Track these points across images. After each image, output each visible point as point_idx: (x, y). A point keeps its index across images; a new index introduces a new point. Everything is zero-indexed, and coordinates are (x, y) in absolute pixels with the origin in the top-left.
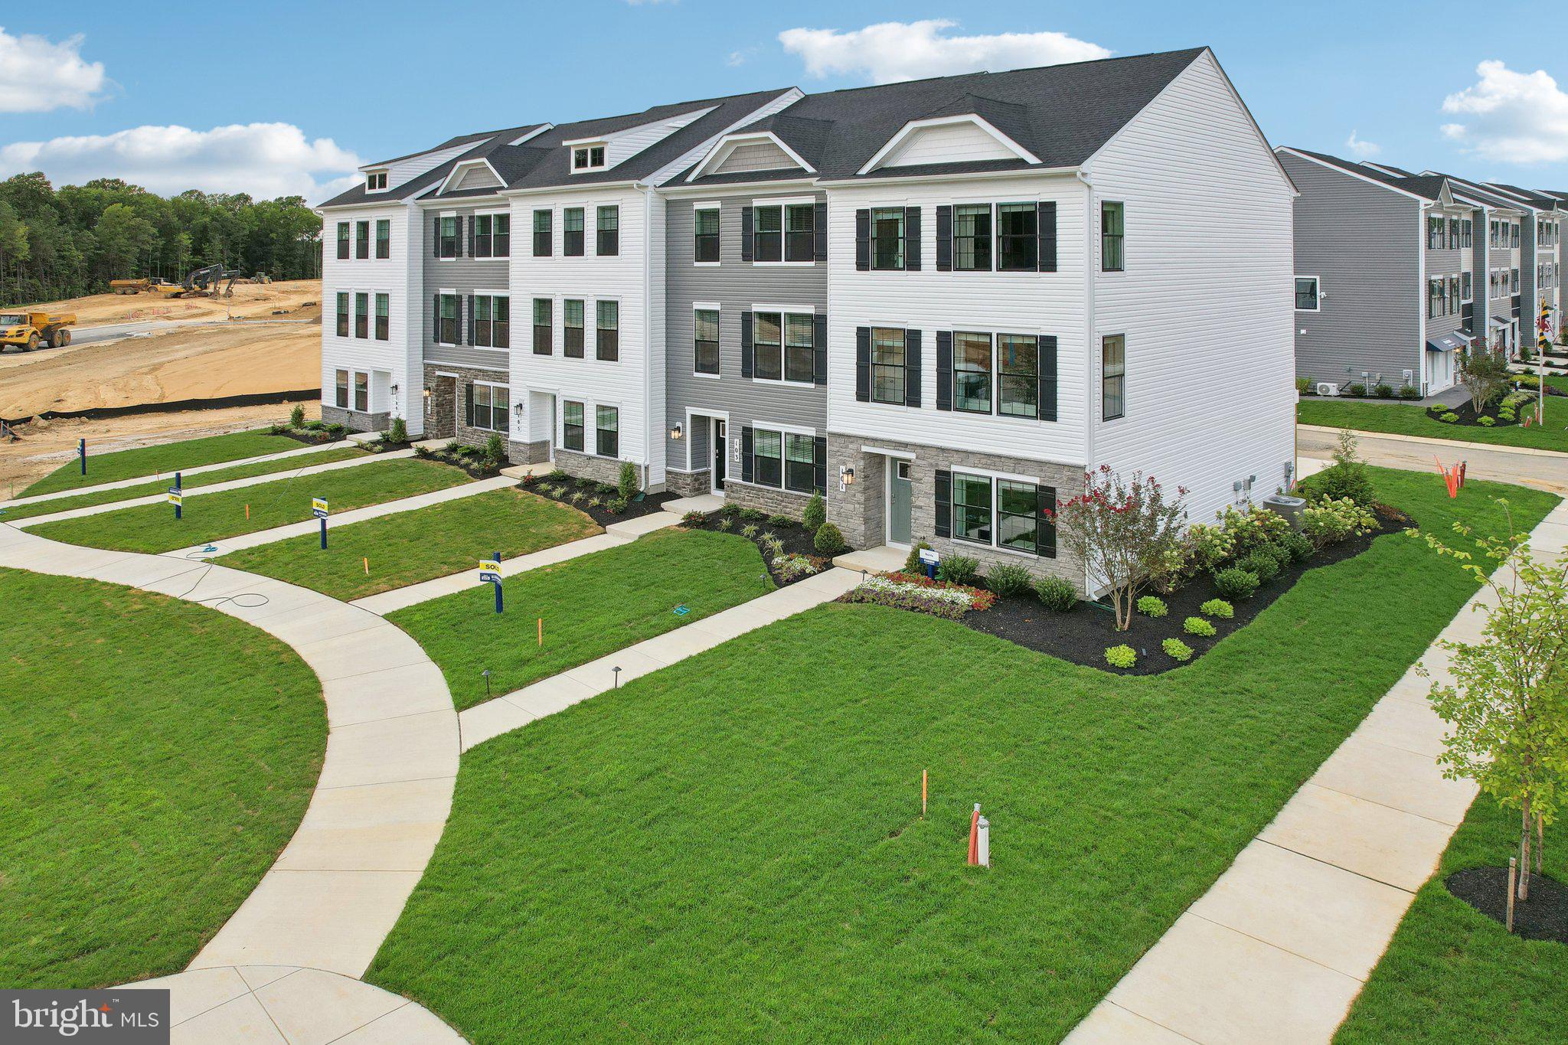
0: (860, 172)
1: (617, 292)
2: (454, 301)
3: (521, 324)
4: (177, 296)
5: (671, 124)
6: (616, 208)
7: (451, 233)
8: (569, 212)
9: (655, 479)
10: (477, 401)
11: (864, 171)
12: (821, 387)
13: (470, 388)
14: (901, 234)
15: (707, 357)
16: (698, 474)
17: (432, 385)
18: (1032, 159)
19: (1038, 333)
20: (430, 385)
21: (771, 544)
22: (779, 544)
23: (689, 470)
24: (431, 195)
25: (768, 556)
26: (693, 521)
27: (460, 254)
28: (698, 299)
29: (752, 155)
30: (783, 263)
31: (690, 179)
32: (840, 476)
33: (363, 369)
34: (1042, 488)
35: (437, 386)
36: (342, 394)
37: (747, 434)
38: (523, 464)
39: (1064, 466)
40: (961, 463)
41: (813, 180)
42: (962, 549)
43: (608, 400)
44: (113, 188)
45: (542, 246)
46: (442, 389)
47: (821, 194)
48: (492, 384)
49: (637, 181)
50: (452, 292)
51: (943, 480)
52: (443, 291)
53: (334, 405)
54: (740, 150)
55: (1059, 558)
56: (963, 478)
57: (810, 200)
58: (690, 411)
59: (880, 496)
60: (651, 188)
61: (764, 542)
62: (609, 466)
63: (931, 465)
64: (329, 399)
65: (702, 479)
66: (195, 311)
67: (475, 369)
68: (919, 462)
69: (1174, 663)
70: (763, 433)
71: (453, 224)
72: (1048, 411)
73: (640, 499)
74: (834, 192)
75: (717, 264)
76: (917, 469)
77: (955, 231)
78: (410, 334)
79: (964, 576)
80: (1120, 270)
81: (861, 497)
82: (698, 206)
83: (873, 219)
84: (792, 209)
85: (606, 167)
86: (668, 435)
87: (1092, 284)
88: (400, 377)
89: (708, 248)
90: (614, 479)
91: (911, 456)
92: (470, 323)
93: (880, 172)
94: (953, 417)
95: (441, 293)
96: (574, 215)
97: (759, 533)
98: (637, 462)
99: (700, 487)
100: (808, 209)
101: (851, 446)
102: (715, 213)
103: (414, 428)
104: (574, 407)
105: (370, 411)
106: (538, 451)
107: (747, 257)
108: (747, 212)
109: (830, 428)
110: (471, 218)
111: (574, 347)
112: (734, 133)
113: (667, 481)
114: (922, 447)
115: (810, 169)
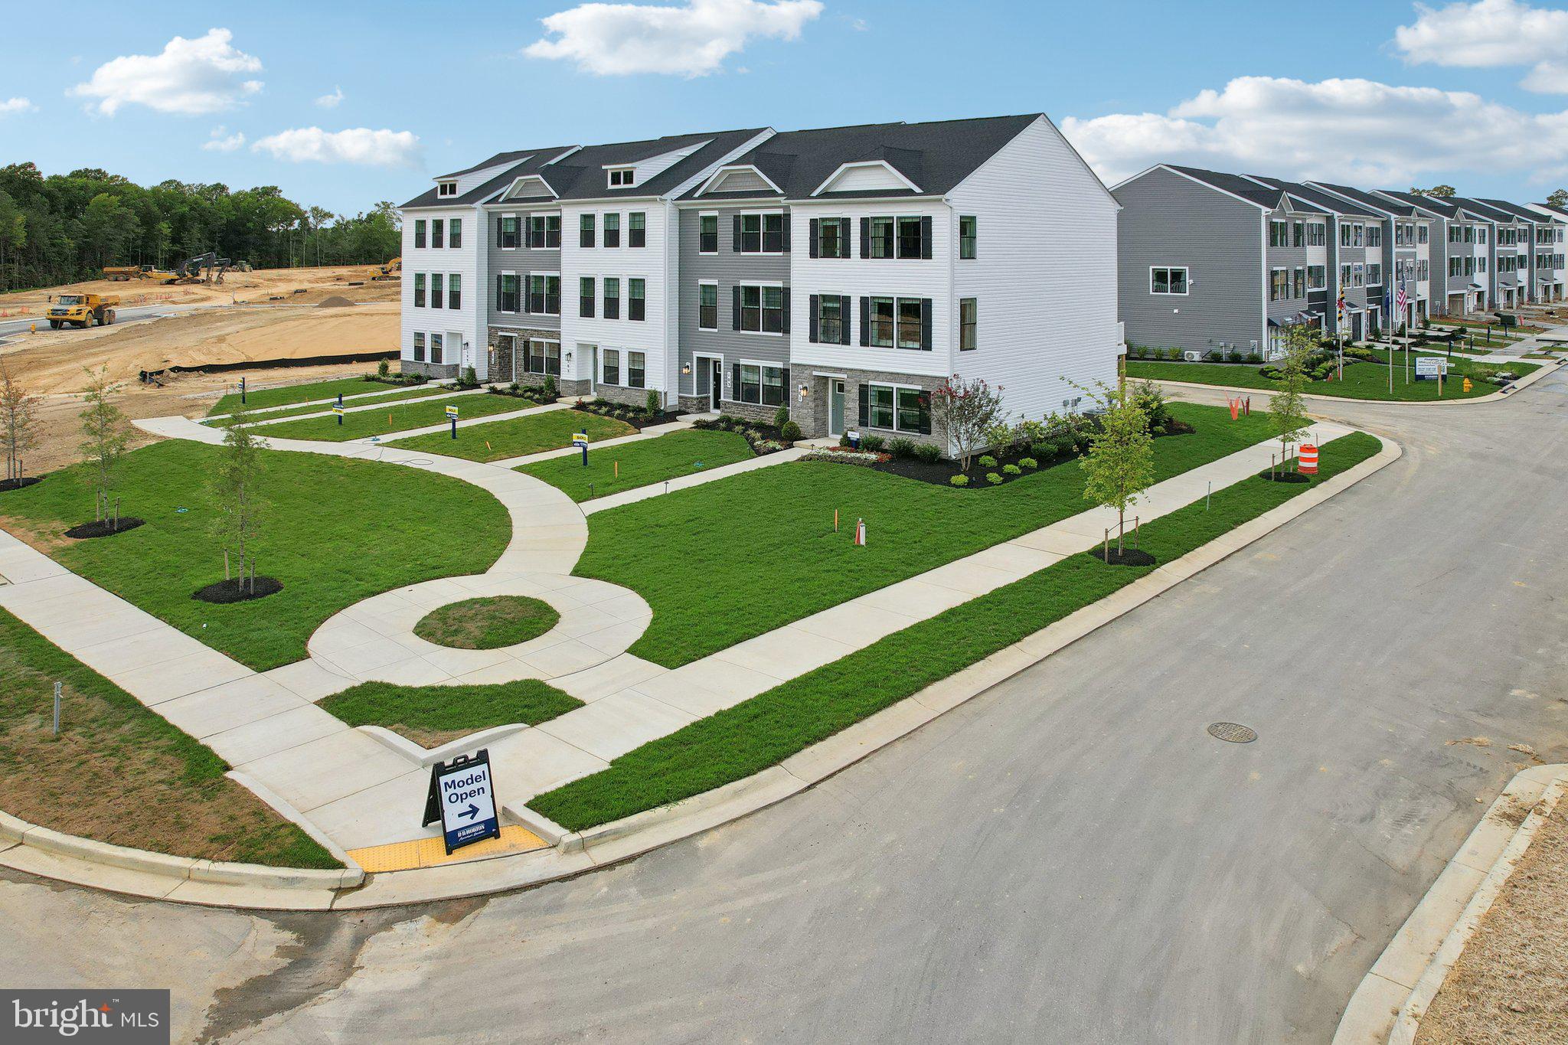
0: (812, 195)
1: (644, 273)
2: (516, 279)
3: (570, 297)
4: (171, 282)
5: (680, 154)
6: (643, 214)
7: (511, 229)
8: (608, 216)
9: (672, 401)
10: (532, 353)
11: (814, 194)
12: (786, 336)
13: (527, 344)
14: (838, 236)
15: (708, 317)
16: (701, 398)
17: (496, 342)
18: (918, 190)
19: (921, 297)
20: (493, 342)
21: (753, 435)
22: (758, 435)
23: (695, 395)
24: (495, 200)
25: (751, 441)
26: (700, 425)
27: (519, 245)
28: (702, 278)
29: (739, 180)
30: (761, 253)
31: (697, 195)
32: (799, 393)
33: (437, 331)
34: (923, 392)
35: (500, 343)
36: (419, 352)
37: (736, 369)
38: (571, 395)
39: (936, 377)
40: (874, 380)
41: (782, 199)
42: (874, 432)
43: (637, 348)
44: (96, 178)
45: (587, 240)
46: (503, 346)
47: (787, 208)
48: (545, 340)
49: (659, 196)
50: (513, 273)
51: (864, 390)
52: (504, 273)
53: (413, 360)
54: (732, 176)
55: (933, 435)
56: (876, 389)
57: (780, 212)
58: (696, 354)
59: (825, 404)
60: (669, 201)
61: (749, 435)
62: (639, 394)
63: (856, 381)
64: (408, 355)
65: (704, 401)
66: (194, 296)
67: (532, 330)
69: (991, 484)
70: (748, 368)
71: (513, 223)
72: (927, 346)
73: (662, 414)
74: (795, 207)
75: (716, 254)
77: (871, 233)
78: (478, 304)
79: (874, 446)
80: (973, 258)
81: (812, 405)
82: (702, 214)
83: (820, 225)
84: (767, 217)
85: (634, 185)
86: (680, 372)
87: (953, 269)
88: (470, 336)
89: (709, 242)
90: (643, 403)
91: (844, 376)
92: (527, 296)
93: (826, 195)
95: (503, 274)
96: (612, 218)
97: (745, 430)
98: (658, 390)
99: (703, 407)
100: (779, 217)
101: (806, 372)
102: (714, 219)
103: (482, 374)
104: (612, 354)
105: (444, 362)
106: (583, 386)
107: (736, 249)
108: (737, 218)
109: (792, 361)
110: (528, 219)
111: (612, 311)
112: (728, 165)
113: (679, 403)
114: (851, 370)
115: (780, 191)
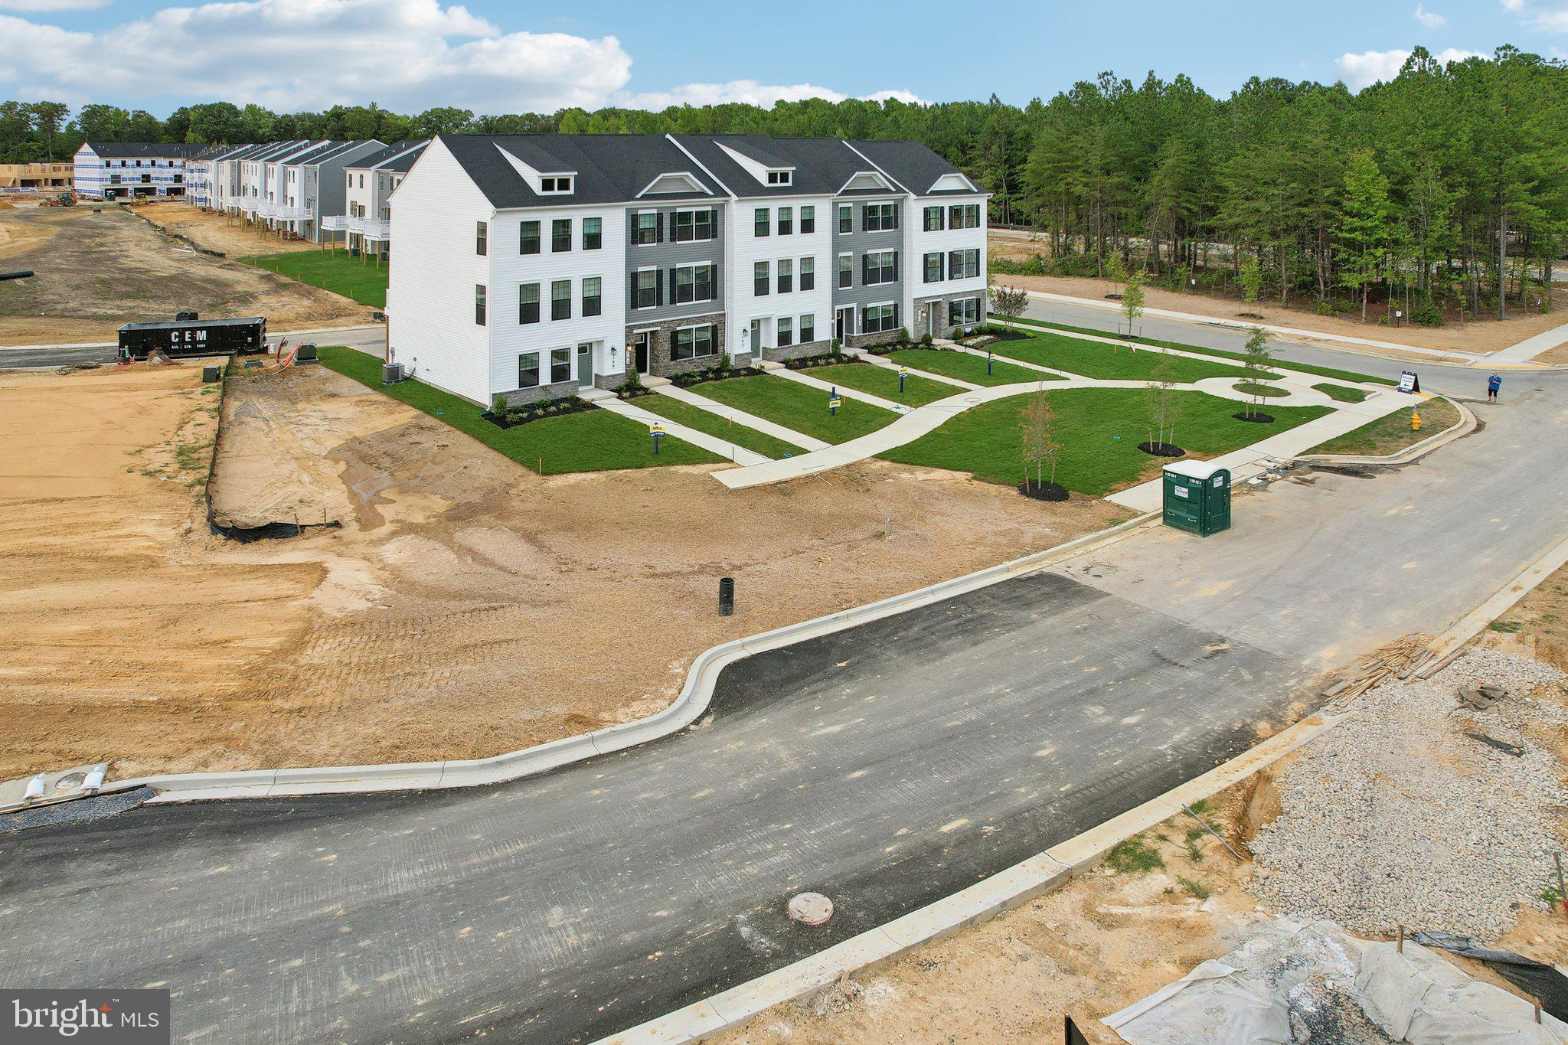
1: (812, 252)
2: (657, 274)
8: (780, 210)
12: (900, 283)
13: (675, 333)
20: (631, 341)
27: (660, 240)
28: (844, 251)
37: (865, 311)
43: (807, 311)
50: (652, 268)
51: (953, 305)
52: (644, 269)
62: (810, 347)
63: (948, 301)
67: (680, 319)
68: (943, 301)
70: (873, 309)
71: (653, 219)
75: (852, 233)
76: (943, 304)
82: (841, 205)
92: (672, 289)
96: (784, 212)
98: (822, 340)
109: (905, 298)
111: (785, 286)
114: (944, 295)
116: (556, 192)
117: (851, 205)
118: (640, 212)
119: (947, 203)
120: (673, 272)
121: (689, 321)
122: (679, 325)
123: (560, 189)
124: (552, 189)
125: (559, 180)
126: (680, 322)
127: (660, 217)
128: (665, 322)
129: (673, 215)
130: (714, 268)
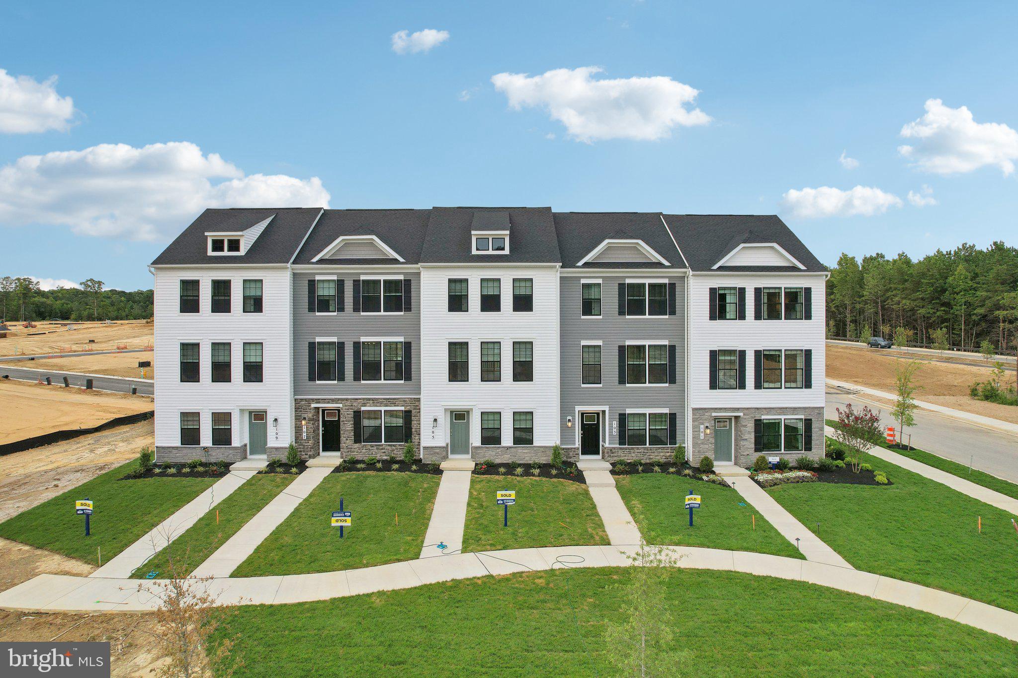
2: (338, 346)
10: (365, 423)
11: (714, 267)
13: (356, 414)
15: (592, 373)
17: (308, 416)
19: (803, 348)
30: (647, 316)
33: (221, 409)
34: (806, 420)
35: (314, 416)
36: (190, 434)
37: (623, 418)
39: (815, 408)
40: (767, 414)
41: (669, 270)
48: (383, 409)
50: (332, 339)
51: (758, 424)
52: (319, 339)
53: (178, 444)
55: (814, 451)
56: (767, 421)
57: (666, 281)
58: (579, 408)
62: (526, 451)
63: (752, 417)
67: (364, 399)
68: (745, 417)
70: (633, 415)
72: (808, 385)
75: (600, 317)
76: (744, 420)
77: (763, 300)
82: (583, 281)
83: (719, 293)
86: (562, 425)
91: (741, 414)
92: (356, 363)
93: (724, 268)
94: (763, 392)
95: (317, 341)
100: (663, 285)
101: (706, 414)
102: (597, 286)
104: (491, 416)
107: (621, 313)
108: (622, 286)
109: (686, 406)
114: (746, 408)
115: (668, 263)
116: (226, 253)
117: (600, 281)
118: (318, 278)
119: (750, 284)
120: (357, 345)
121: (375, 402)
122: (364, 405)
123: (230, 250)
124: (222, 250)
125: (229, 241)
126: (365, 402)
127: (340, 284)
128: (347, 400)
129: (356, 283)
130: (408, 346)
